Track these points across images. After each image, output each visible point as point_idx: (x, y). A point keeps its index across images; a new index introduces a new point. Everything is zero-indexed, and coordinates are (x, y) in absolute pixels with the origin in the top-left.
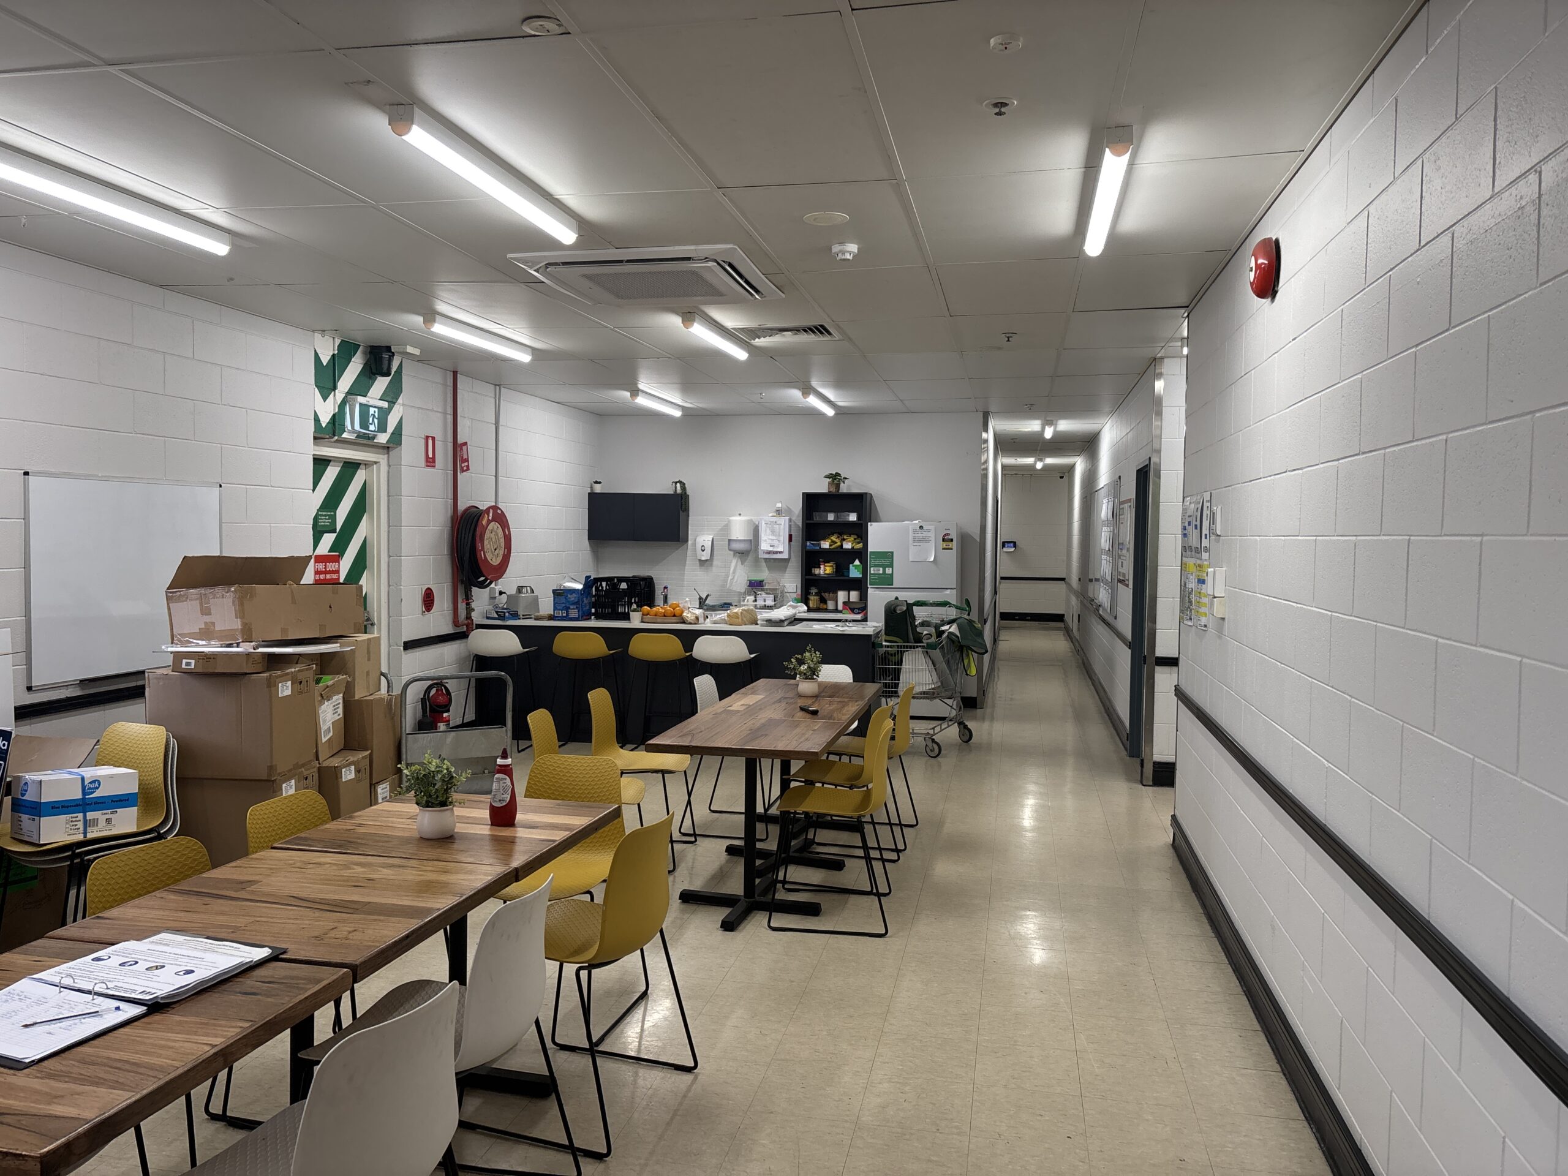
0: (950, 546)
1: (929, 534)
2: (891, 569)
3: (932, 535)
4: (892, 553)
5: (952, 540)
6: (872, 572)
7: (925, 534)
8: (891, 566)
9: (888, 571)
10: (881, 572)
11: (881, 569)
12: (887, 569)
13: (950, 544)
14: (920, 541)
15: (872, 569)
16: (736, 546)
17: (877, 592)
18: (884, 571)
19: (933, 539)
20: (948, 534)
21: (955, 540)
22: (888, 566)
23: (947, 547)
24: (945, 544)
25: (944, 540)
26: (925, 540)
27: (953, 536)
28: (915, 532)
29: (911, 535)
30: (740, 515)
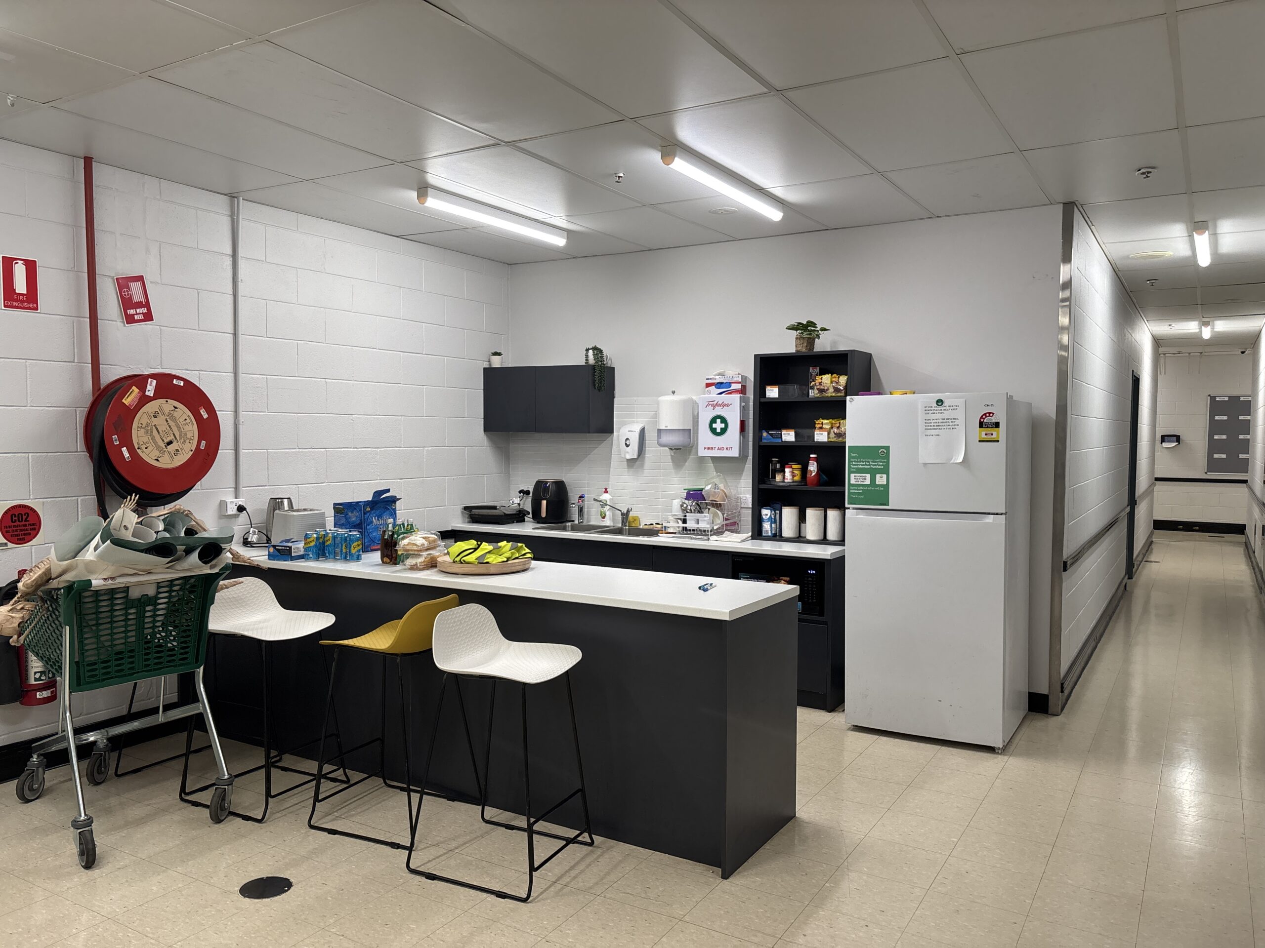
0: (994, 436)
1: (953, 415)
2: (885, 476)
3: (960, 414)
4: (887, 448)
5: (997, 425)
6: (853, 482)
7: (947, 414)
8: (886, 471)
9: (881, 480)
10: (868, 482)
11: (868, 476)
12: (878, 476)
13: (995, 432)
14: (938, 427)
15: (852, 475)
16: (667, 439)
17: (862, 517)
18: (873, 479)
19: (961, 422)
20: (990, 414)
21: (1003, 425)
22: (881, 472)
23: (989, 437)
24: (984, 432)
25: (981, 425)
26: (949, 424)
27: (1000, 416)
28: (927, 411)
29: (921, 417)
30: (674, 392)
